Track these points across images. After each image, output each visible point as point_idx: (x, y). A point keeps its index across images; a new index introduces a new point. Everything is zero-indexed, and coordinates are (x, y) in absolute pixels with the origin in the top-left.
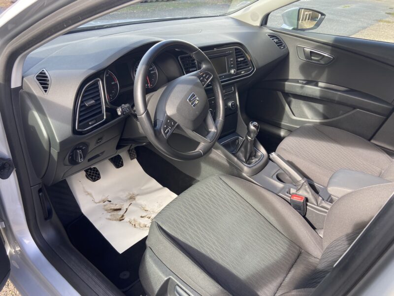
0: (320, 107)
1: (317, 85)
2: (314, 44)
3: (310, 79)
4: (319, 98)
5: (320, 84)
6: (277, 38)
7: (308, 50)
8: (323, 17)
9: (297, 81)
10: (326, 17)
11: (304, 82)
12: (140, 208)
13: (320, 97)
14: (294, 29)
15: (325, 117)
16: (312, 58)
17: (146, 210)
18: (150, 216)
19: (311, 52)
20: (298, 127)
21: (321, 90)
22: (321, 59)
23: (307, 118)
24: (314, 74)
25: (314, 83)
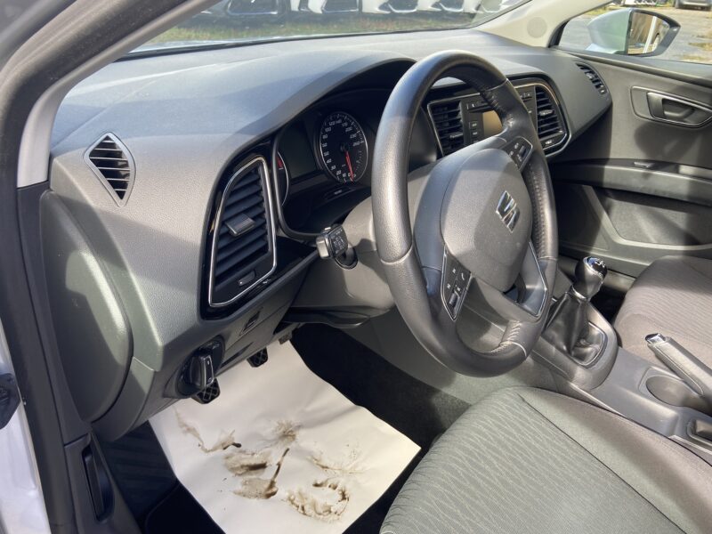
0: (679, 218)
1: (677, 171)
2: (671, 84)
3: (660, 158)
4: (685, 199)
5: (684, 169)
6: (592, 72)
7: (657, 96)
8: (675, 30)
9: (629, 163)
10: (681, 30)
11: (648, 165)
12: (310, 461)
13: (689, 197)
14: (618, 53)
15: (689, 239)
16: (666, 113)
17: (323, 467)
18: (335, 484)
19: (664, 101)
20: (648, 264)
21: (691, 182)
22: (686, 116)
23: (649, 242)
24: (668, 148)
25: (673, 167)
